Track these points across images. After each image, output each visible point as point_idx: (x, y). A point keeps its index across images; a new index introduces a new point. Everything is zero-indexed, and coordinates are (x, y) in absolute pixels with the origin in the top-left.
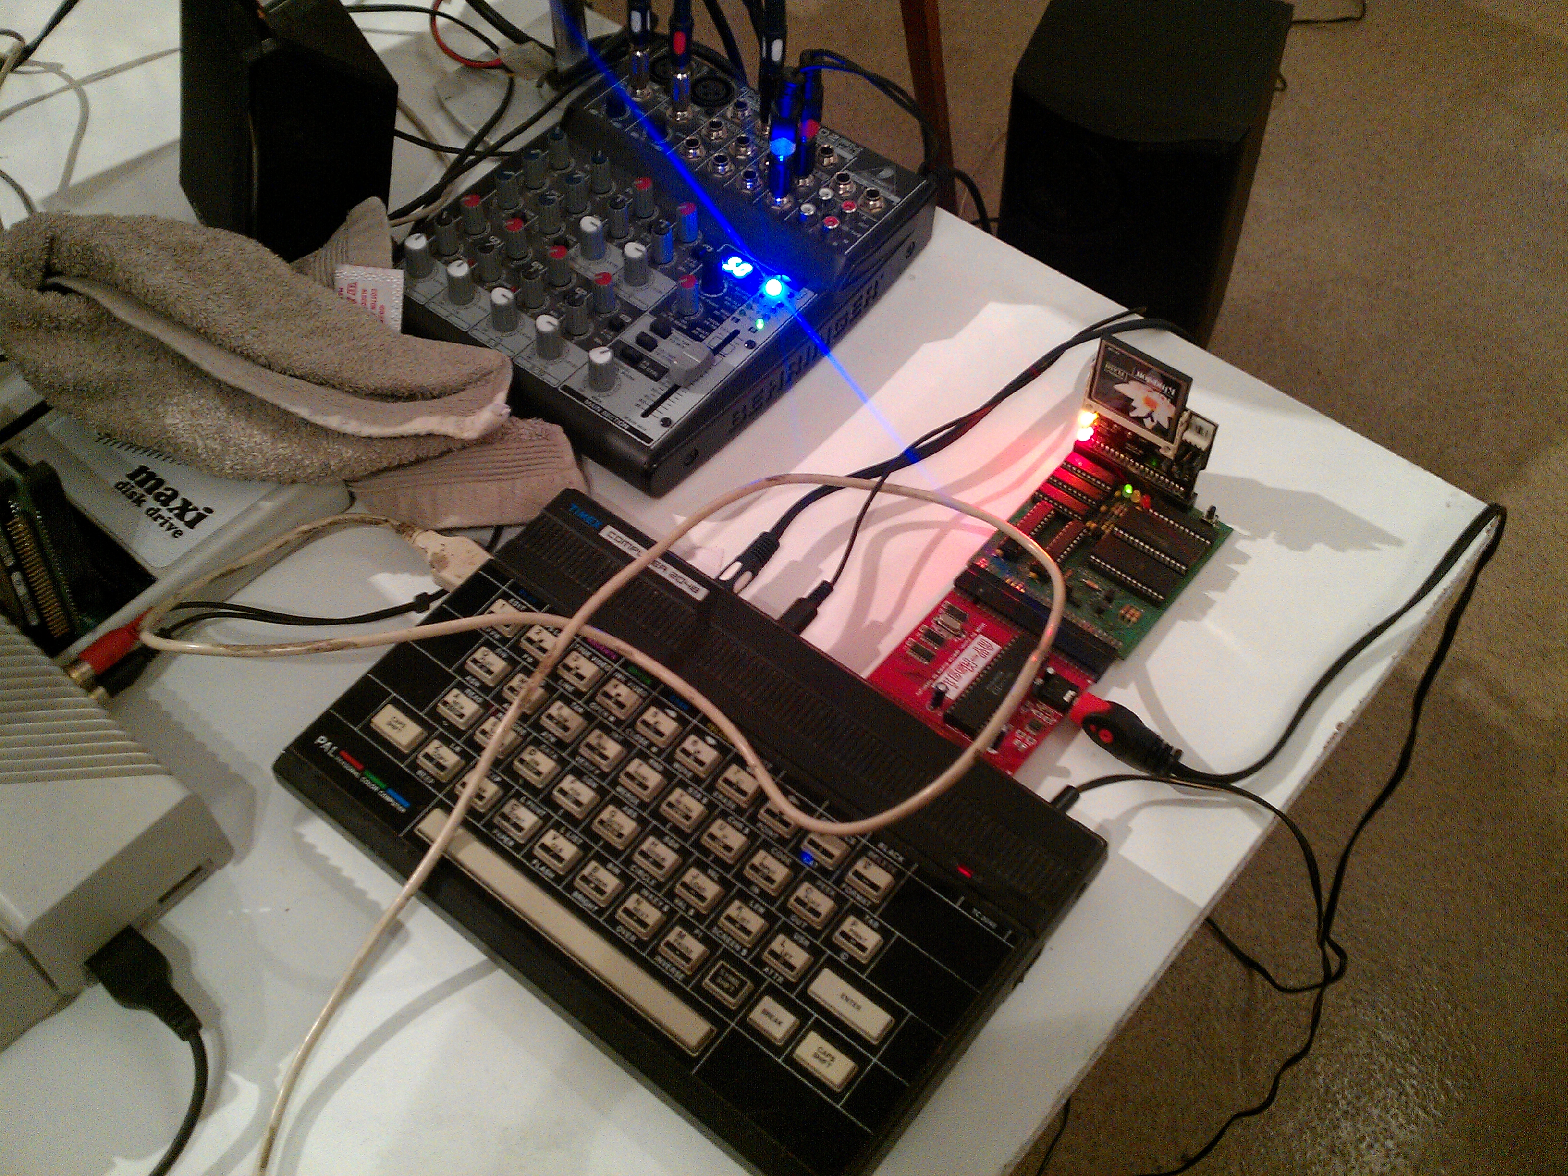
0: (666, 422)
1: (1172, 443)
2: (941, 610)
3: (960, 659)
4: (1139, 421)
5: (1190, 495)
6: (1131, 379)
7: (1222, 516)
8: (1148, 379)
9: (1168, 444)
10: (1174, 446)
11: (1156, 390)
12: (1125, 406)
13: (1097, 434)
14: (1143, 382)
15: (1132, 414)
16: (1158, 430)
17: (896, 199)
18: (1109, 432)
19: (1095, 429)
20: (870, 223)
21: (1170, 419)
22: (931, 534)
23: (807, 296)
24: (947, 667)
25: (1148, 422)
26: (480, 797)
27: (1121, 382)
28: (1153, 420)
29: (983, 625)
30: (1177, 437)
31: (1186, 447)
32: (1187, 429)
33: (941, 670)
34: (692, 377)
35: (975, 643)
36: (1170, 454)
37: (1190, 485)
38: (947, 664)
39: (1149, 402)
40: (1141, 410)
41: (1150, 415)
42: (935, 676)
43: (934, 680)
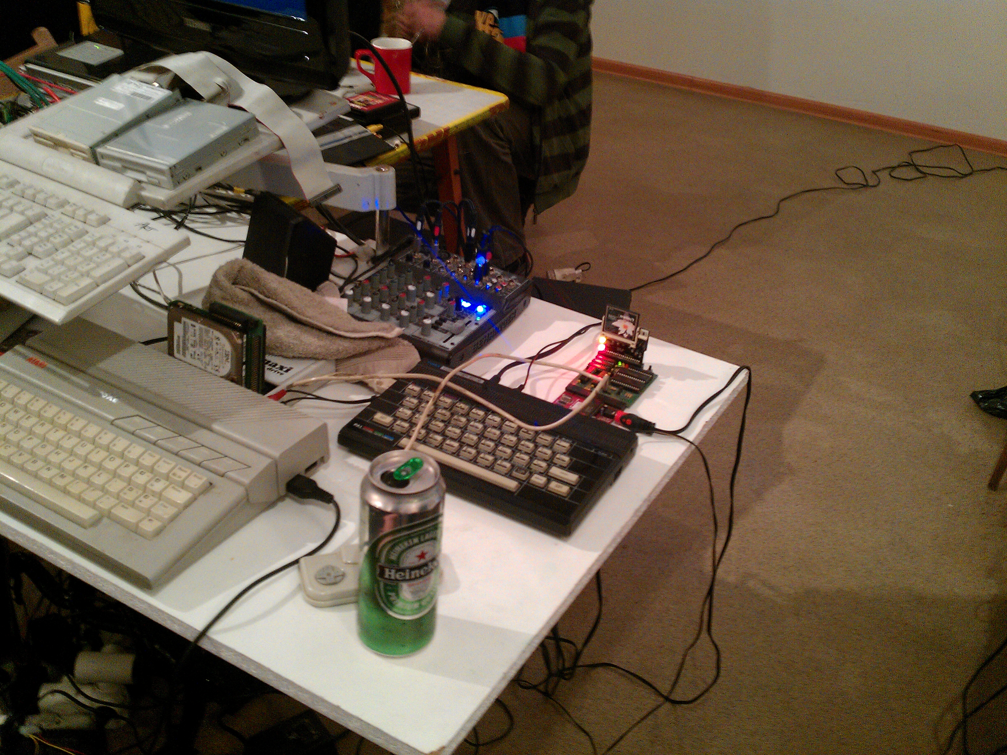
0: (452, 344)
1: (634, 340)
3: (574, 404)
4: (622, 335)
5: (641, 364)
6: (618, 319)
7: (654, 371)
8: (624, 317)
9: (633, 342)
10: (635, 343)
11: (627, 320)
12: (615, 330)
13: (607, 347)
14: (622, 319)
15: (619, 333)
16: (630, 338)
17: (519, 284)
18: (611, 345)
19: (606, 345)
20: (512, 290)
21: (633, 331)
22: (552, 380)
23: (492, 313)
25: (625, 335)
26: (420, 433)
27: (614, 321)
28: (627, 334)
29: (578, 399)
30: (636, 338)
31: (640, 340)
32: (639, 334)
33: (571, 406)
34: (459, 331)
36: (633, 346)
37: (641, 359)
39: (625, 327)
40: (622, 331)
41: (626, 332)
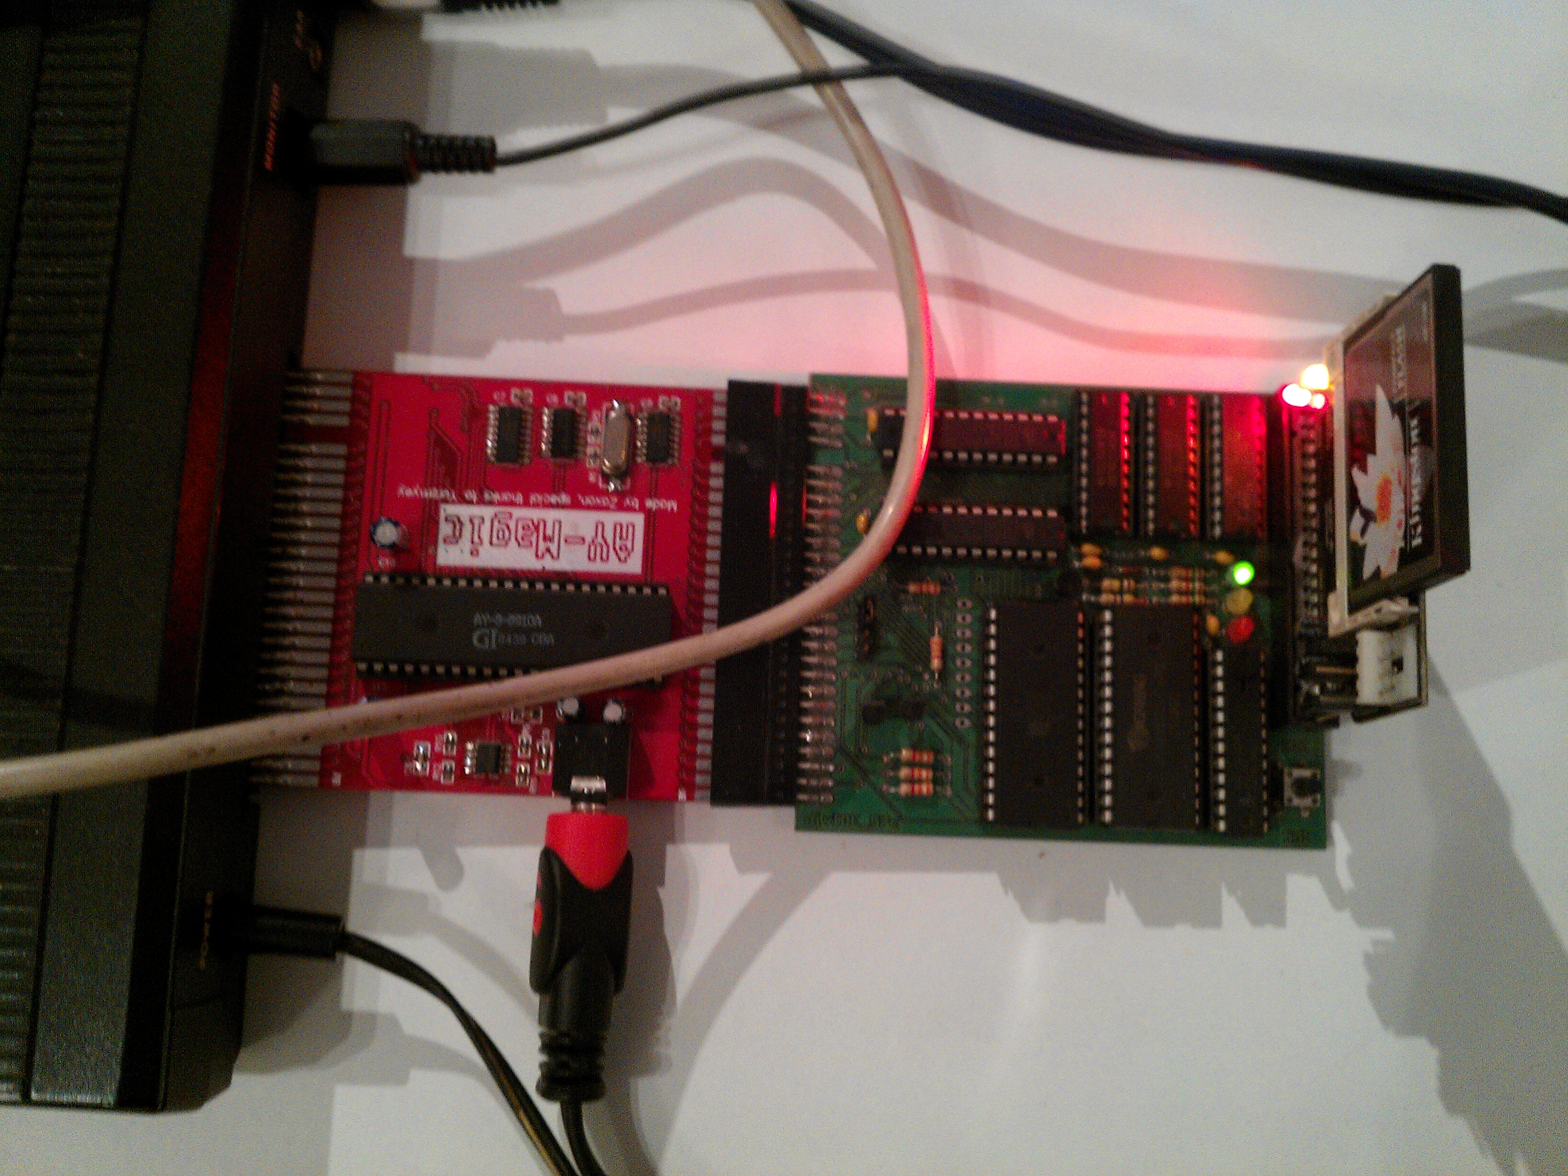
1: (1350, 612)
2: (647, 403)
3: (550, 515)
8: (1414, 456)
9: (1345, 604)
10: (1346, 623)
12: (1360, 445)
15: (1356, 474)
16: (1356, 559)
21: (1379, 573)
24: (512, 504)
25: (1357, 521)
27: (1388, 395)
29: (672, 505)
31: (1352, 654)
32: (1384, 629)
33: (496, 497)
35: (610, 518)
38: (519, 498)
39: (1384, 496)
40: (1367, 488)
42: (471, 495)
43: (462, 500)
